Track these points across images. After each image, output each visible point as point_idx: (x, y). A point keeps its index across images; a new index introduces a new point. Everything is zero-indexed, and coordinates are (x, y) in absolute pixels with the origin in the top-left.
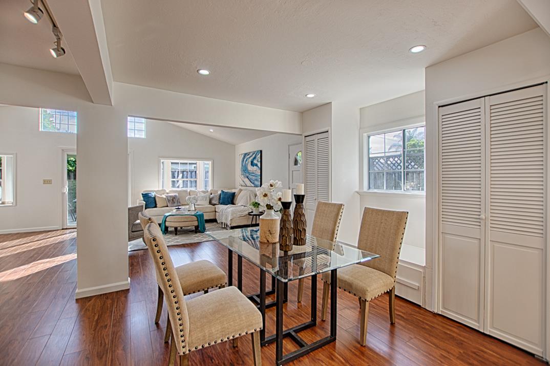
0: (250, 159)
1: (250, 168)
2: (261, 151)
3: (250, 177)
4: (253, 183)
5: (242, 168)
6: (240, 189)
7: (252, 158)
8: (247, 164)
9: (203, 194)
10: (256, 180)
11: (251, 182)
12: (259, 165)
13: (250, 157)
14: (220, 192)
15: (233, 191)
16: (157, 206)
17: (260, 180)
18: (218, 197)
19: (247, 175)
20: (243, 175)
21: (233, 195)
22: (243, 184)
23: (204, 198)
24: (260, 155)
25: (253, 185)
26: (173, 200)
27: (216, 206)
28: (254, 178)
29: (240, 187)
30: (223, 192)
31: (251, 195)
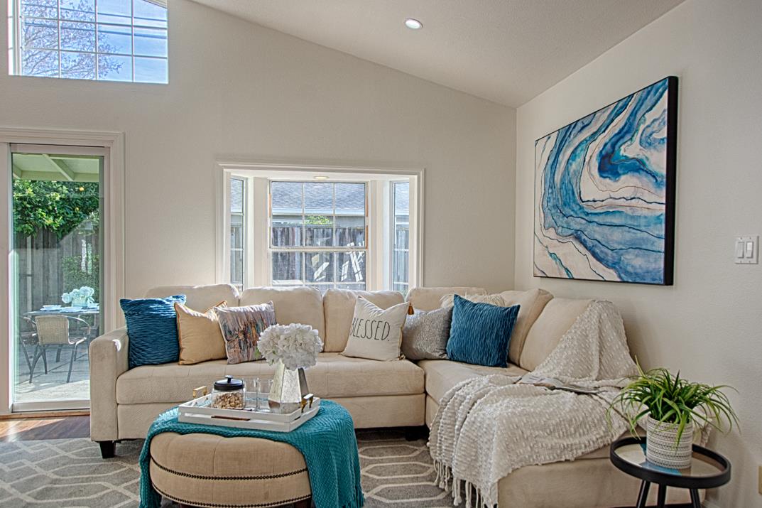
0: (595, 148)
1: (593, 187)
2: (673, 83)
3: (595, 232)
4: (613, 266)
5: (546, 198)
6: (541, 292)
7: (603, 139)
8: (579, 174)
9: (375, 312)
10: (637, 247)
11: (600, 260)
12: (658, 160)
13: (594, 136)
14: (447, 303)
15: (508, 299)
16: (182, 356)
17: (661, 245)
18: (439, 325)
19: (577, 224)
20: (555, 226)
21: (508, 320)
22: (552, 268)
23: (379, 329)
24: (664, 102)
25: (611, 275)
26: (245, 334)
27: (428, 364)
28: (617, 236)
29: (538, 284)
30: (464, 303)
31: (608, 326)
